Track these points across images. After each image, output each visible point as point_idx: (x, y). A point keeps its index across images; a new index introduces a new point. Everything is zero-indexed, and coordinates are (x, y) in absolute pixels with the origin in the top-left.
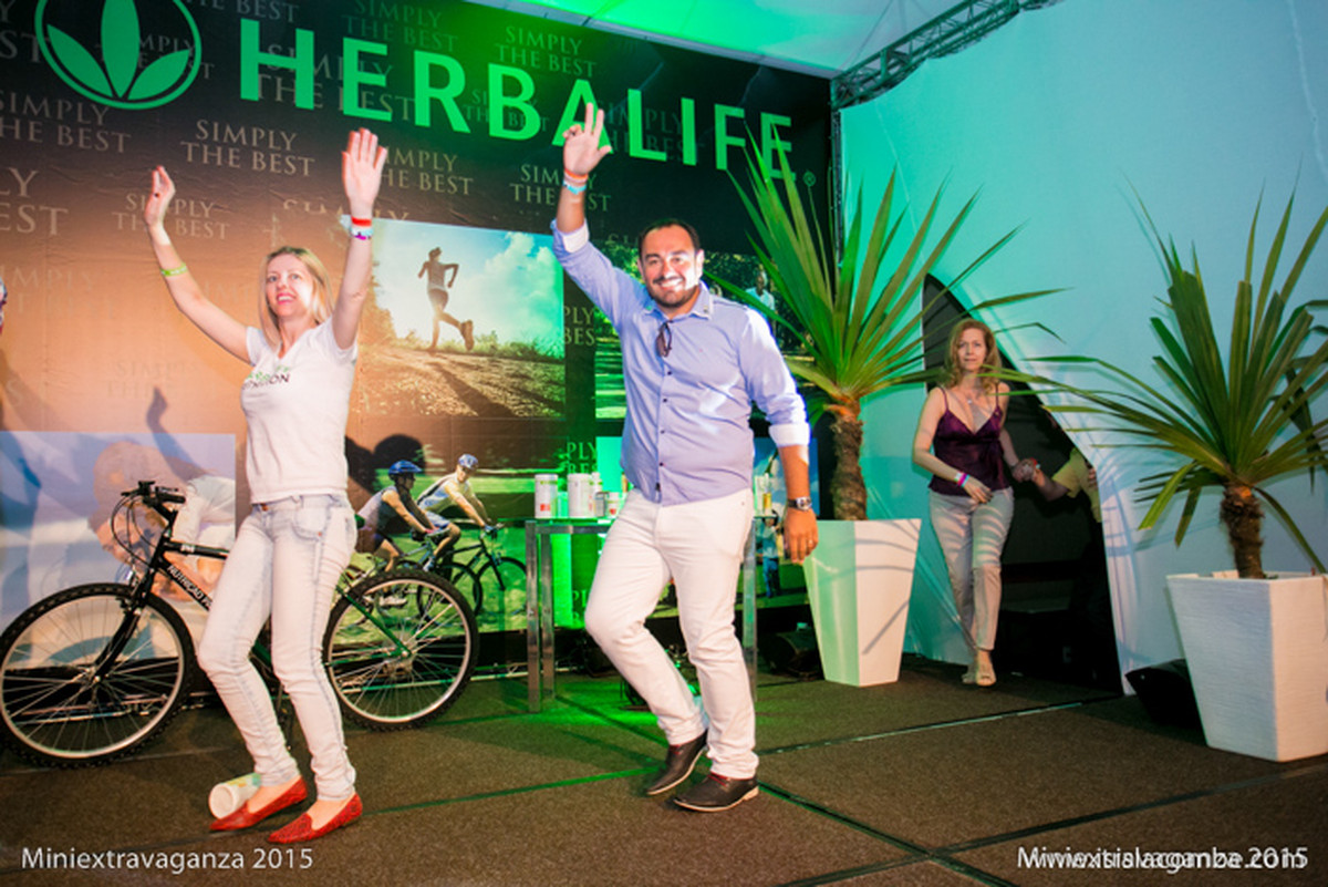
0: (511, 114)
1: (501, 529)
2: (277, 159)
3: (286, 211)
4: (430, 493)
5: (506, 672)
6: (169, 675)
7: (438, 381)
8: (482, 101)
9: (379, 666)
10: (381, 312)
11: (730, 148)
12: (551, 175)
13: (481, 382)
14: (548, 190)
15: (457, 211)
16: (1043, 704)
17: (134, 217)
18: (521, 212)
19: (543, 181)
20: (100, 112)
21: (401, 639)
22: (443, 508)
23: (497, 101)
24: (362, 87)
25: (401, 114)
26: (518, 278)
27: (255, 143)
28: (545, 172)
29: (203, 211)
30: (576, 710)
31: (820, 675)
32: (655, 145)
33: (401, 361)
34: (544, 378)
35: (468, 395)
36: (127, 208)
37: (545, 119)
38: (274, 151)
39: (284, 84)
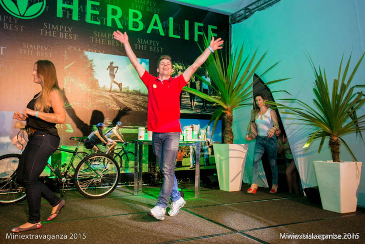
0: (135, 24)
1: (129, 143)
2: (67, 35)
3: (69, 50)
4: (108, 132)
5: (129, 185)
7: (111, 100)
8: (127, 20)
9: (92, 180)
10: (96, 80)
11: (199, 35)
12: (146, 42)
13: (124, 101)
14: (145, 46)
15: (119, 51)
16: (281, 198)
17: (25, 50)
18: (137, 52)
19: (144, 43)
20: (16, 19)
21: (98, 173)
22: (112, 137)
23: (131, 20)
24: (92, 14)
25: (103, 23)
27: (60, 30)
28: (144, 41)
29: (45, 49)
30: (147, 195)
31: (218, 188)
32: (176, 34)
33: (101, 94)
34: (142, 100)
35: (120, 104)
36: (23, 47)
37: (145, 25)
38: (66, 32)
39: (69, 13)
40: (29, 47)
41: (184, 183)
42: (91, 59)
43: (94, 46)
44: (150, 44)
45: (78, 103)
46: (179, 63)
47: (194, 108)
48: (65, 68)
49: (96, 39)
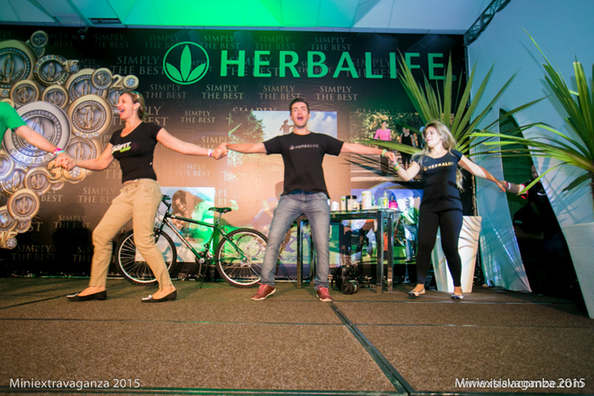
0: (316, 68)
2: (231, 94)
3: (234, 111)
8: (305, 65)
12: (332, 89)
14: (331, 95)
17: (187, 118)
18: (320, 104)
19: (329, 91)
23: (311, 64)
24: (261, 66)
25: (274, 74)
27: (224, 90)
28: (330, 88)
29: (207, 114)
31: (436, 289)
32: (377, 73)
36: (185, 115)
37: (330, 69)
38: (230, 92)
39: (234, 69)
40: (191, 114)
42: (260, 119)
43: (264, 103)
44: (338, 91)
46: (383, 111)
48: (230, 133)
49: (266, 94)
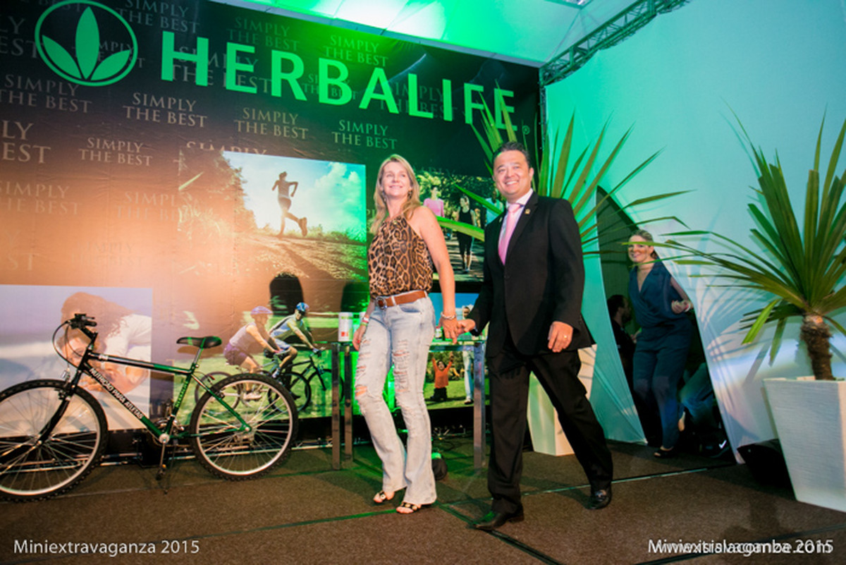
0: (333, 89)
1: (324, 350)
2: (183, 116)
3: (189, 149)
4: (278, 327)
5: (327, 444)
6: (90, 441)
8: (315, 80)
9: (230, 438)
10: (248, 212)
11: (474, 111)
12: (358, 126)
13: (312, 257)
14: (356, 136)
15: (298, 149)
16: (681, 469)
17: (92, 152)
19: (353, 131)
20: (73, 87)
21: (246, 419)
22: (286, 337)
23: (324, 82)
24: (238, 72)
25: (263, 89)
26: (337, 191)
27: (169, 107)
28: (355, 125)
29: (135, 149)
31: (531, 448)
32: (425, 108)
33: (260, 243)
34: (353, 255)
35: (303, 265)
36: (88, 146)
37: (354, 92)
38: (181, 112)
39: (189, 71)
40: (101, 146)
41: (453, 437)
42: (237, 168)
43: (244, 139)
44: (367, 132)
45: (210, 265)
46: (433, 171)
47: (469, 269)
48: (181, 188)
49: (248, 123)
